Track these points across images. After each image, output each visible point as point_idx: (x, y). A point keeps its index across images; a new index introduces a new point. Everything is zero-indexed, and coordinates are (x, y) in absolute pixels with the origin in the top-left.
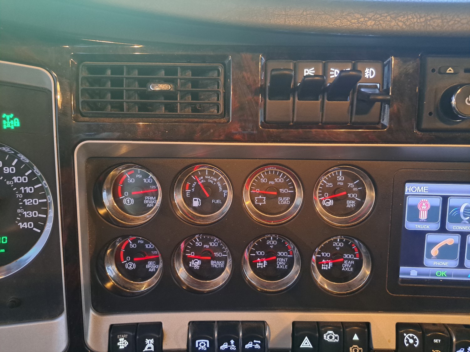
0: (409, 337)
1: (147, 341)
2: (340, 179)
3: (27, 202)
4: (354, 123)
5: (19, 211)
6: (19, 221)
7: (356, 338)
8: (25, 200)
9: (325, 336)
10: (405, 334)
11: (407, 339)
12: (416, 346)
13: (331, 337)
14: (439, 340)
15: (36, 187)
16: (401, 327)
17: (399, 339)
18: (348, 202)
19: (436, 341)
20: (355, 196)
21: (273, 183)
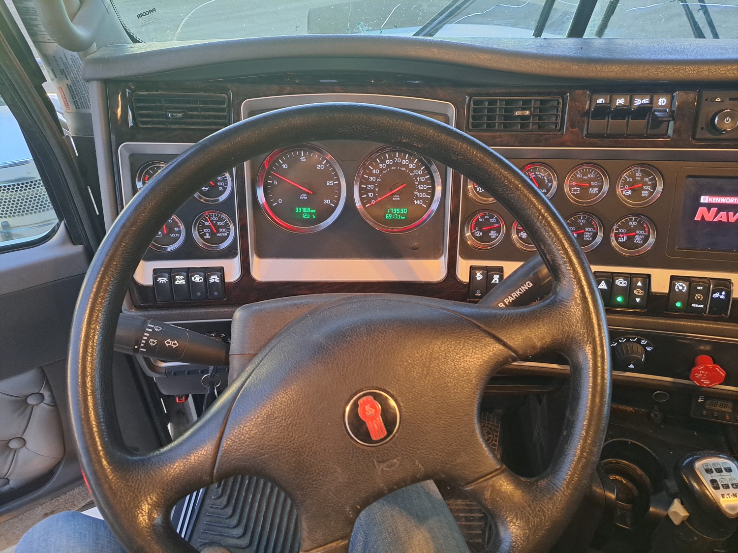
0: (680, 285)
1: (495, 276)
2: (638, 175)
3: (421, 187)
4: (648, 135)
5: (415, 193)
6: (415, 199)
7: (639, 284)
8: (419, 186)
9: (616, 282)
10: (676, 283)
11: (678, 286)
12: (683, 291)
13: (621, 282)
14: (702, 288)
15: (426, 177)
16: (673, 279)
17: (672, 286)
18: (643, 192)
19: (699, 288)
20: (649, 188)
21: (586, 178)
